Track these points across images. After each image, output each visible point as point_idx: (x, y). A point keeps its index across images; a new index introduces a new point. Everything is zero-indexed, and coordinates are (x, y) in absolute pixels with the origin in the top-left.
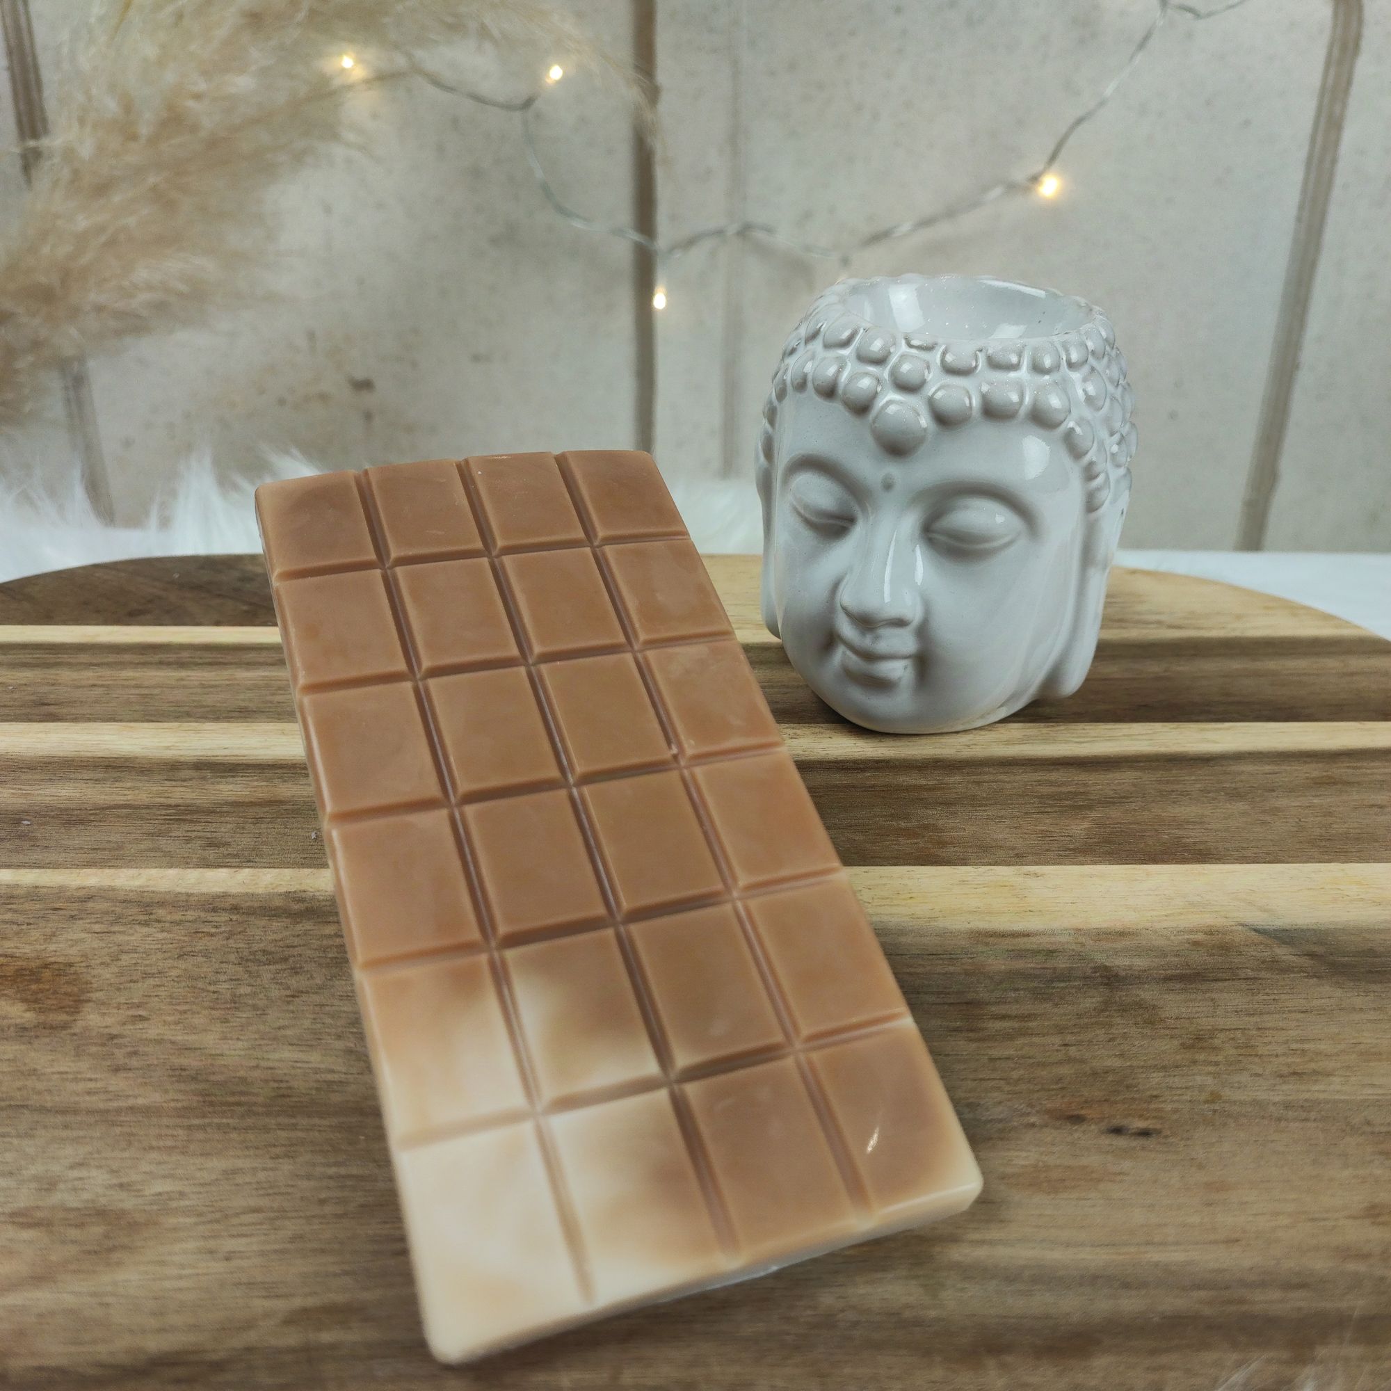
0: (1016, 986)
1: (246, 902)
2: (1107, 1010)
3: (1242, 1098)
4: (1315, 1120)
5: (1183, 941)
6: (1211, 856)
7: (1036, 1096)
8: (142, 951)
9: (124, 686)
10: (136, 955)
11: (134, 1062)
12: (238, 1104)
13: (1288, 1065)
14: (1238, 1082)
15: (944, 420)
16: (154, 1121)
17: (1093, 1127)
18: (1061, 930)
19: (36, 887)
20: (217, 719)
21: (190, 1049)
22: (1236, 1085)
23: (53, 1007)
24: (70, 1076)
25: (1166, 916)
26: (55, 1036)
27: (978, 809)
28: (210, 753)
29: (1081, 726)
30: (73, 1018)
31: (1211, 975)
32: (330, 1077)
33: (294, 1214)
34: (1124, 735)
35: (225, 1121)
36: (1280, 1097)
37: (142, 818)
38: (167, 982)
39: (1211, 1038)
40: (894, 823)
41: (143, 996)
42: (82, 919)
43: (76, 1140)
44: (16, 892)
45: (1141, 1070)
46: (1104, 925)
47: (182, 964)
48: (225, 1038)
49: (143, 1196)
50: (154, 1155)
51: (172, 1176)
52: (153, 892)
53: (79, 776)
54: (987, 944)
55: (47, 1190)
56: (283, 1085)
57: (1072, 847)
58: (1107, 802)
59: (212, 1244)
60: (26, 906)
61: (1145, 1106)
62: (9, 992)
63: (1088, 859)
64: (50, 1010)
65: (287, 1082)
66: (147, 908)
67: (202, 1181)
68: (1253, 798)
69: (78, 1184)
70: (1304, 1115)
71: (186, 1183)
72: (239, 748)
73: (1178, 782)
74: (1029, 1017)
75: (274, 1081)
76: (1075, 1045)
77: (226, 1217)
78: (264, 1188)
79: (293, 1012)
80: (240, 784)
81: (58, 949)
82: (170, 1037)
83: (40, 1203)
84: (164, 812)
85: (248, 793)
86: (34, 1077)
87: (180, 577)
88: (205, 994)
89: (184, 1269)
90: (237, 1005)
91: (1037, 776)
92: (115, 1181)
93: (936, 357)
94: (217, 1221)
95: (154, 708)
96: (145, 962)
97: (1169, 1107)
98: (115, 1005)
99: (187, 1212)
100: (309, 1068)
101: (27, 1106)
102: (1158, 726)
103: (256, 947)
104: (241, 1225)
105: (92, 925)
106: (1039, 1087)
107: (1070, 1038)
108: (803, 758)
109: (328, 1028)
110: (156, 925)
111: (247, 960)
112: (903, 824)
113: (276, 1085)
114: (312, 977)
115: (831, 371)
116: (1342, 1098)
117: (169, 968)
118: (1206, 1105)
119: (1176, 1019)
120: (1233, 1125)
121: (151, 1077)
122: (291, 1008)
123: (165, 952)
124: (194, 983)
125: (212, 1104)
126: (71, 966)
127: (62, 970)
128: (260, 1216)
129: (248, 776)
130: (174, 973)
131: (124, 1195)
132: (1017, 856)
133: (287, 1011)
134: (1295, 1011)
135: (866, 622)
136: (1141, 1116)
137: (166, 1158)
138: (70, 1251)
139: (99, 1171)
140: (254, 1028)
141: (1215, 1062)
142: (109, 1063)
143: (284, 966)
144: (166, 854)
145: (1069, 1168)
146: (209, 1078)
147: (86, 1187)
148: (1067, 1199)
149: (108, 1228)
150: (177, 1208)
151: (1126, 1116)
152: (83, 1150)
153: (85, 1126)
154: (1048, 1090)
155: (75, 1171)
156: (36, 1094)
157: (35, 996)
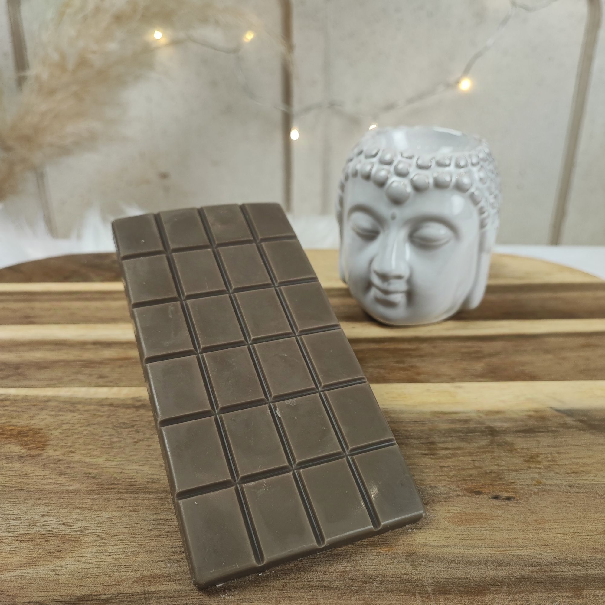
0: (452, 435)
1: (116, 402)
2: (491, 445)
3: (551, 483)
4: (582, 492)
5: (525, 415)
6: (536, 378)
7: (461, 482)
8: (72, 423)
10: (70, 425)
11: (69, 471)
12: (114, 488)
13: (571, 469)
15: (418, 189)
16: (78, 496)
17: (485, 496)
18: (471, 411)
19: (26, 396)
20: (102, 323)
21: (93, 465)
22: (548, 477)
23: (34, 447)
24: (42, 477)
25: (517, 404)
26: (35, 460)
27: (434, 358)
28: (100, 338)
30: (42, 452)
31: (536, 430)
32: (153, 477)
33: (139, 536)
34: (497, 326)
35: (108, 496)
36: (567, 482)
37: (71, 366)
38: (83, 436)
39: (536, 457)
40: (397, 365)
41: (72, 442)
42: (46, 409)
43: (44, 504)
44: (17, 398)
45: (506, 471)
46: (490, 409)
47: (89, 428)
48: (108, 460)
49: (73, 528)
50: (78, 511)
51: (85, 520)
52: (76, 398)
53: (44, 348)
54: (438, 417)
56: (133, 480)
57: (475, 374)
58: (491, 355)
59: (103, 548)
60: (22, 404)
61: (508, 487)
62: (15, 441)
63: (482, 379)
64: (32, 448)
65: (135, 479)
66: (74, 405)
67: (98, 522)
68: (554, 353)
69: (45, 523)
70: (578, 490)
71: (92, 522)
73: (521, 346)
74: (457, 449)
75: (129, 478)
76: (477, 461)
77: (109, 537)
78: (125, 525)
79: (136, 449)
80: (113, 350)
81: (36, 422)
82: (84, 460)
83: (30, 532)
85: (117, 355)
86: (26, 478)
87: (87, 262)
89: (91, 559)
90: (112, 446)
91: (459, 344)
92: (61, 522)
93: (414, 161)
94: (105, 539)
95: (75, 318)
96: (73, 428)
97: (518, 487)
98: (60, 446)
99: (92, 535)
100: (144, 473)
101: (23, 490)
103: (120, 421)
104: (115, 541)
106: (462, 479)
107: (475, 458)
109: (152, 455)
110: (78, 412)
112: (402, 365)
113: (130, 480)
114: (145, 434)
115: (368, 168)
116: (594, 483)
117: (83, 430)
118: (535, 486)
119: (522, 449)
120: (546, 495)
121: (76, 477)
122: (136, 447)
123: (81, 423)
124: (94, 437)
125: (102, 489)
126: (41, 430)
127: (38, 431)
128: (124, 536)
129: (116, 347)
130: (86, 432)
131: (65, 528)
132: (452, 378)
133: (134, 448)
134: (573, 445)
135: (384, 277)
136: (507, 492)
137: (83, 513)
138: (42, 552)
139: (54, 518)
140: (119, 456)
141: (538, 467)
142: (58, 471)
143: (133, 429)
144: (81, 381)
145: (475, 513)
146: (101, 478)
147: (48, 525)
148: (474, 527)
149: (58, 542)
150: (87, 534)
151: (500, 491)
152: (47, 509)
153: (48, 499)
154: (466, 480)
155: (44, 518)
156: (27, 485)
157: (26, 443)
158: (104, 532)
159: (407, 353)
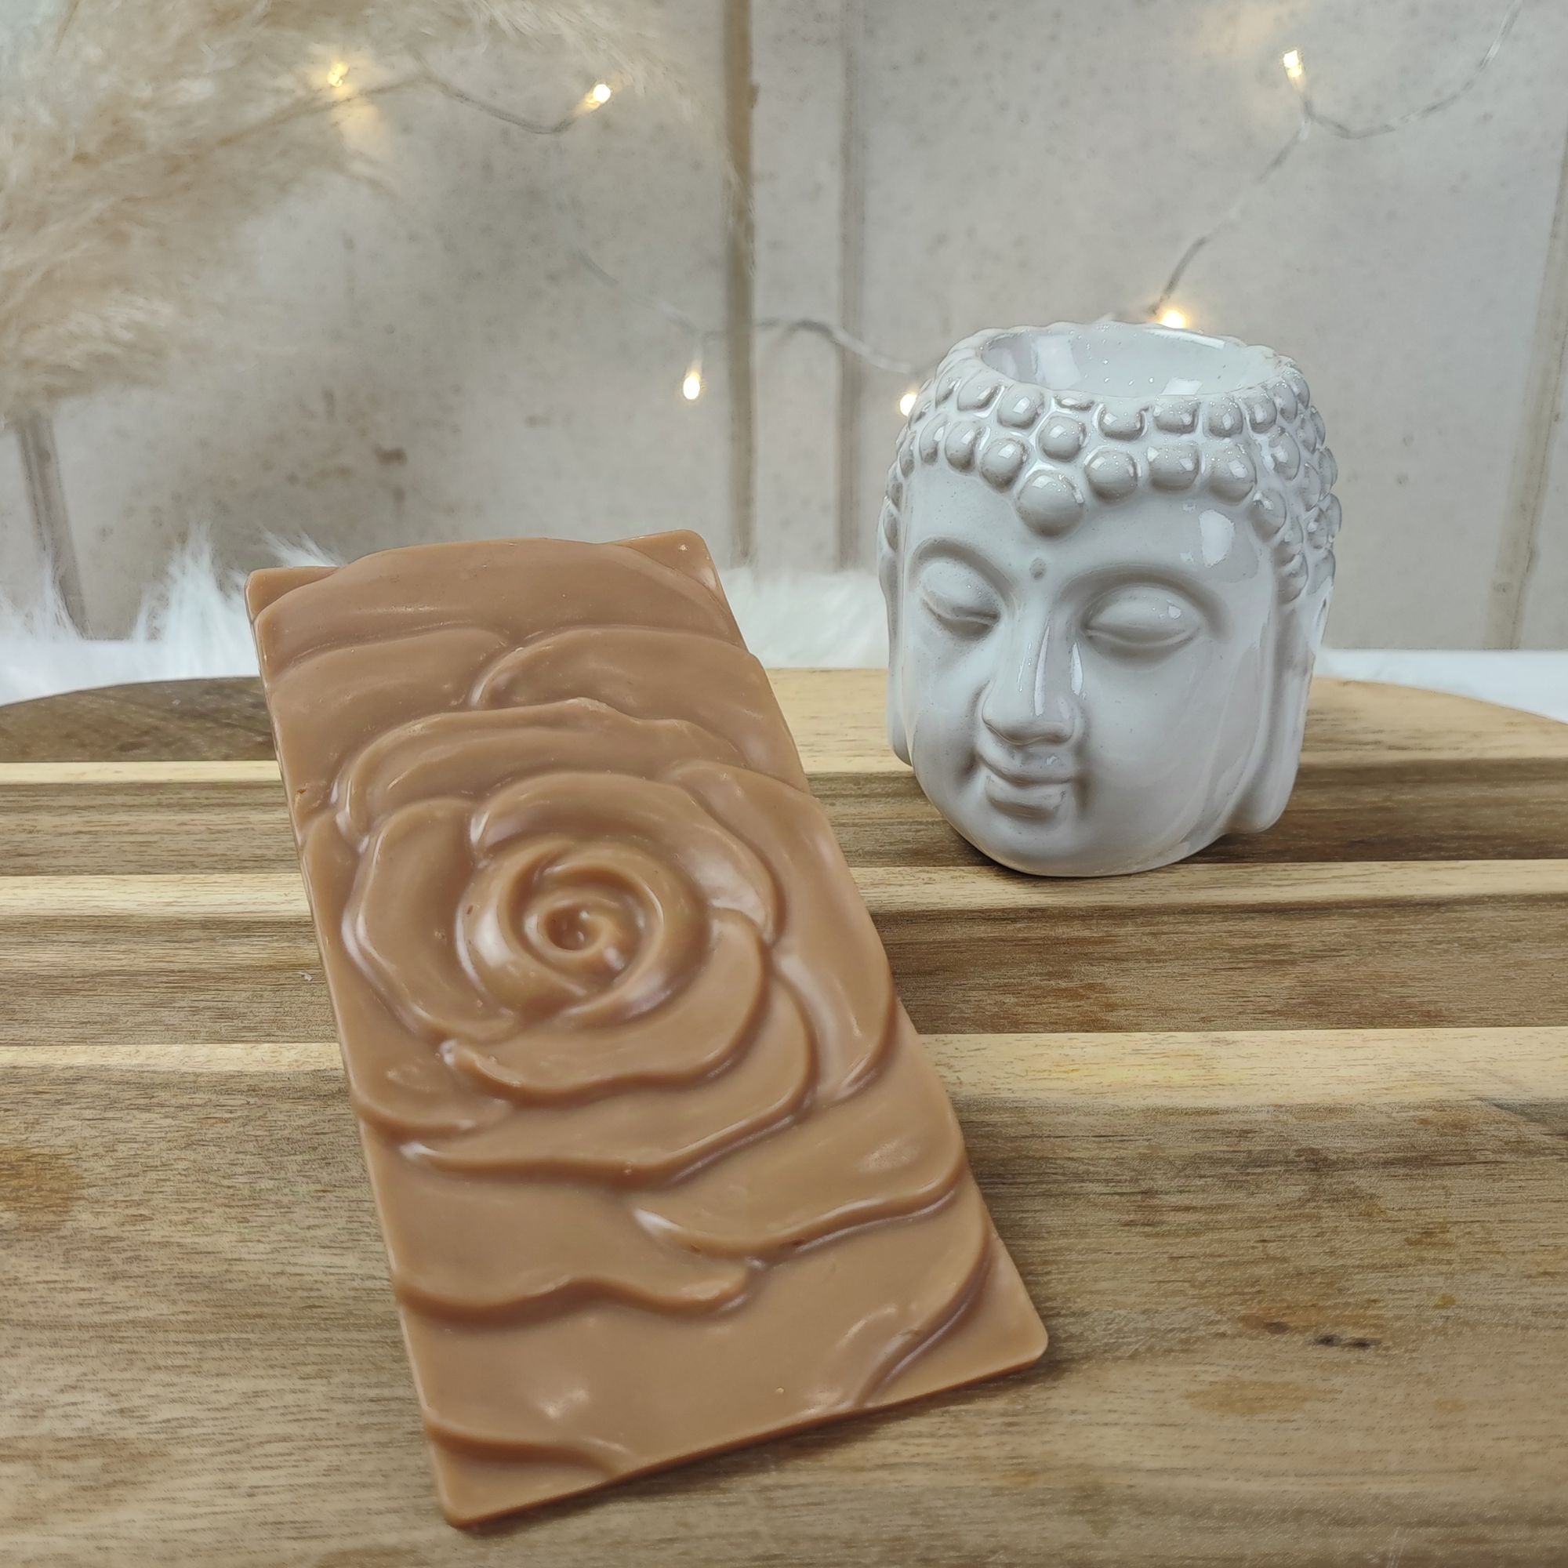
0: (1202, 1172)
1: (266, 1082)
2: (1315, 1201)
3: (1481, 1303)
5: (1408, 1118)
6: (1443, 1019)
7: (1227, 1300)
8: (143, 1140)
9: (115, 833)
10: (135, 1145)
11: (135, 1269)
12: (261, 1316)
13: (1538, 1264)
14: (1476, 1284)
15: (1104, 493)
16: (160, 1336)
17: (1297, 1336)
18: (1258, 1107)
19: (15, 1067)
20: (228, 870)
21: (201, 1253)
22: (1473, 1287)
23: (39, 1206)
24: (62, 1286)
25: (1387, 1089)
26: (41, 1240)
27: (1155, 965)
28: (219, 910)
29: (1283, 865)
30: (61, 1219)
31: (1442, 1158)
32: (369, 1284)
33: (330, 1443)
34: (1334, 877)
35: (245, 1336)
36: (1528, 1301)
37: (140, 986)
38: (174, 1175)
39: (1441, 1232)
40: (1052, 982)
41: (144, 1192)
42: (69, 1104)
43: (66, 1359)
45: (1357, 1270)
46: (1309, 1101)
47: (190, 1154)
48: (243, 1241)
49: (148, 1423)
50: (160, 1376)
51: (182, 1400)
52: (154, 1072)
53: (62, 938)
54: (1166, 1124)
55: (35, 1417)
56: (313, 1294)
57: (1270, 1008)
58: (1315, 956)
59: (231, 1477)
60: (3, 1090)
61: (1361, 1312)
63: (1290, 1022)
64: (34, 1209)
65: (318, 1290)
66: (148, 1091)
67: (218, 1406)
68: (1495, 949)
69: (71, 1410)
70: (1557, 1322)
71: (199, 1407)
72: (254, 903)
73: (1401, 932)
74: (1220, 1208)
75: (303, 1289)
76: (1274, 1241)
77: (248, 1446)
78: (293, 1413)
79: (324, 1209)
80: (256, 945)
81: (43, 1139)
82: (179, 1240)
83: (26, 1433)
84: (165, 979)
85: (266, 956)
86: (15, 1287)
87: (180, 704)
88: (219, 1189)
89: (198, 1506)
90: (257, 1202)
91: (1229, 926)
92: (115, 1406)
93: (1093, 418)
94: (238, 1452)
95: (153, 857)
96: (146, 1153)
97: (1390, 1314)
98: (111, 1203)
99: (203, 1441)
100: (344, 1274)
101: (8, 1320)
102: (1376, 866)
103: (278, 1134)
104: (266, 1455)
105: (83, 1111)
106: (1230, 1290)
107: (1268, 1233)
108: (940, 907)
109: (368, 1227)
110: (158, 1110)
111: (268, 1150)
112: (1063, 984)
113: (305, 1294)
114: (346, 1166)
115: (966, 438)
117: (175, 1160)
118: (1437, 1312)
119: (1400, 1210)
120: (1469, 1334)
121: (155, 1286)
122: (322, 1204)
123: (169, 1141)
124: (205, 1177)
126: (58, 1159)
127: (47, 1163)
128: (289, 1445)
129: (266, 936)
130: (181, 1165)
131: (126, 1422)
132: (1203, 1020)
133: (318, 1208)
134: (1546, 1201)
135: (1014, 739)
136: (1356, 1324)
137: (175, 1380)
138: (62, 1487)
139: (95, 1394)
140: (278, 1228)
141: (1448, 1260)
142: (105, 1270)
143: (313, 1157)
144: (168, 1027)
145: (1269, 1385)
146: (224, 1287)
147: (80, 1413)
148: (1266, 1421)
149: (107, 1460)
150: (188, 1437)
151: (1337, 1325)
152: (76, 1371)
153: (78, 1343)
154: (1244, 1294)
155: (66, 1395)
156: (18, 1307)
157: (14, 1194)
158: (234, 1431)
159: (1081, 951)
